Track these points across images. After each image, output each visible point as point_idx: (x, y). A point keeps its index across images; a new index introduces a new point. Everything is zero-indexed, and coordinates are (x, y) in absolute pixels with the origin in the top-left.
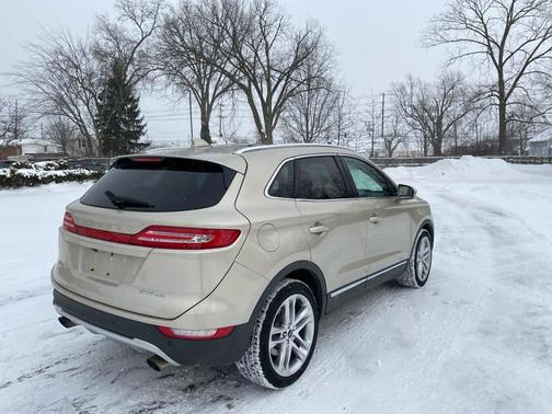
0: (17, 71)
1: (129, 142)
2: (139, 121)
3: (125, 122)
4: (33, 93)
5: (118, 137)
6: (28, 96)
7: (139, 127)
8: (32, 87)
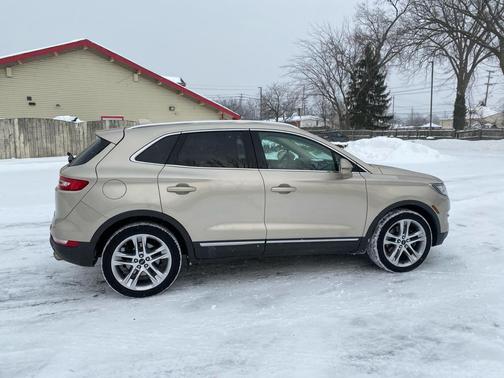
0: (292, 63)
1: (374, 116)
2: (385, 96)
3: (371, 97)
4: (301, 79)
5: (364, 112)
6: (298, 82)
7: (383, 101)
8: (301, 75)
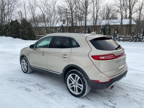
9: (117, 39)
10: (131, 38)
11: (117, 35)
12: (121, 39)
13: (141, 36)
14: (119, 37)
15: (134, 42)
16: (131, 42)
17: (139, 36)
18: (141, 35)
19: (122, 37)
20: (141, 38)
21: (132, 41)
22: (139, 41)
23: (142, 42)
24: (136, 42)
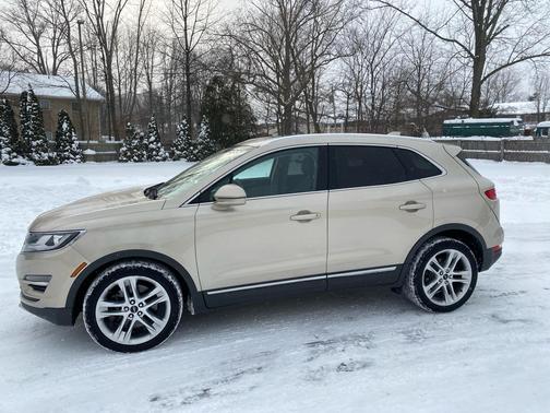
9: (75, 154)
10: (124, 149)
11: (70, 137)
12: (89, 152)
13: (152, 143)
14: (80, 146)
15: (135, 161)
16: (125, 164)
17: (145, 142)
18: (153, 138)
19: (92, 147)
20: (153, 149)
21: (129, 158)
22: (150, 158)
23: (158, 161)
24: (140, 161)
